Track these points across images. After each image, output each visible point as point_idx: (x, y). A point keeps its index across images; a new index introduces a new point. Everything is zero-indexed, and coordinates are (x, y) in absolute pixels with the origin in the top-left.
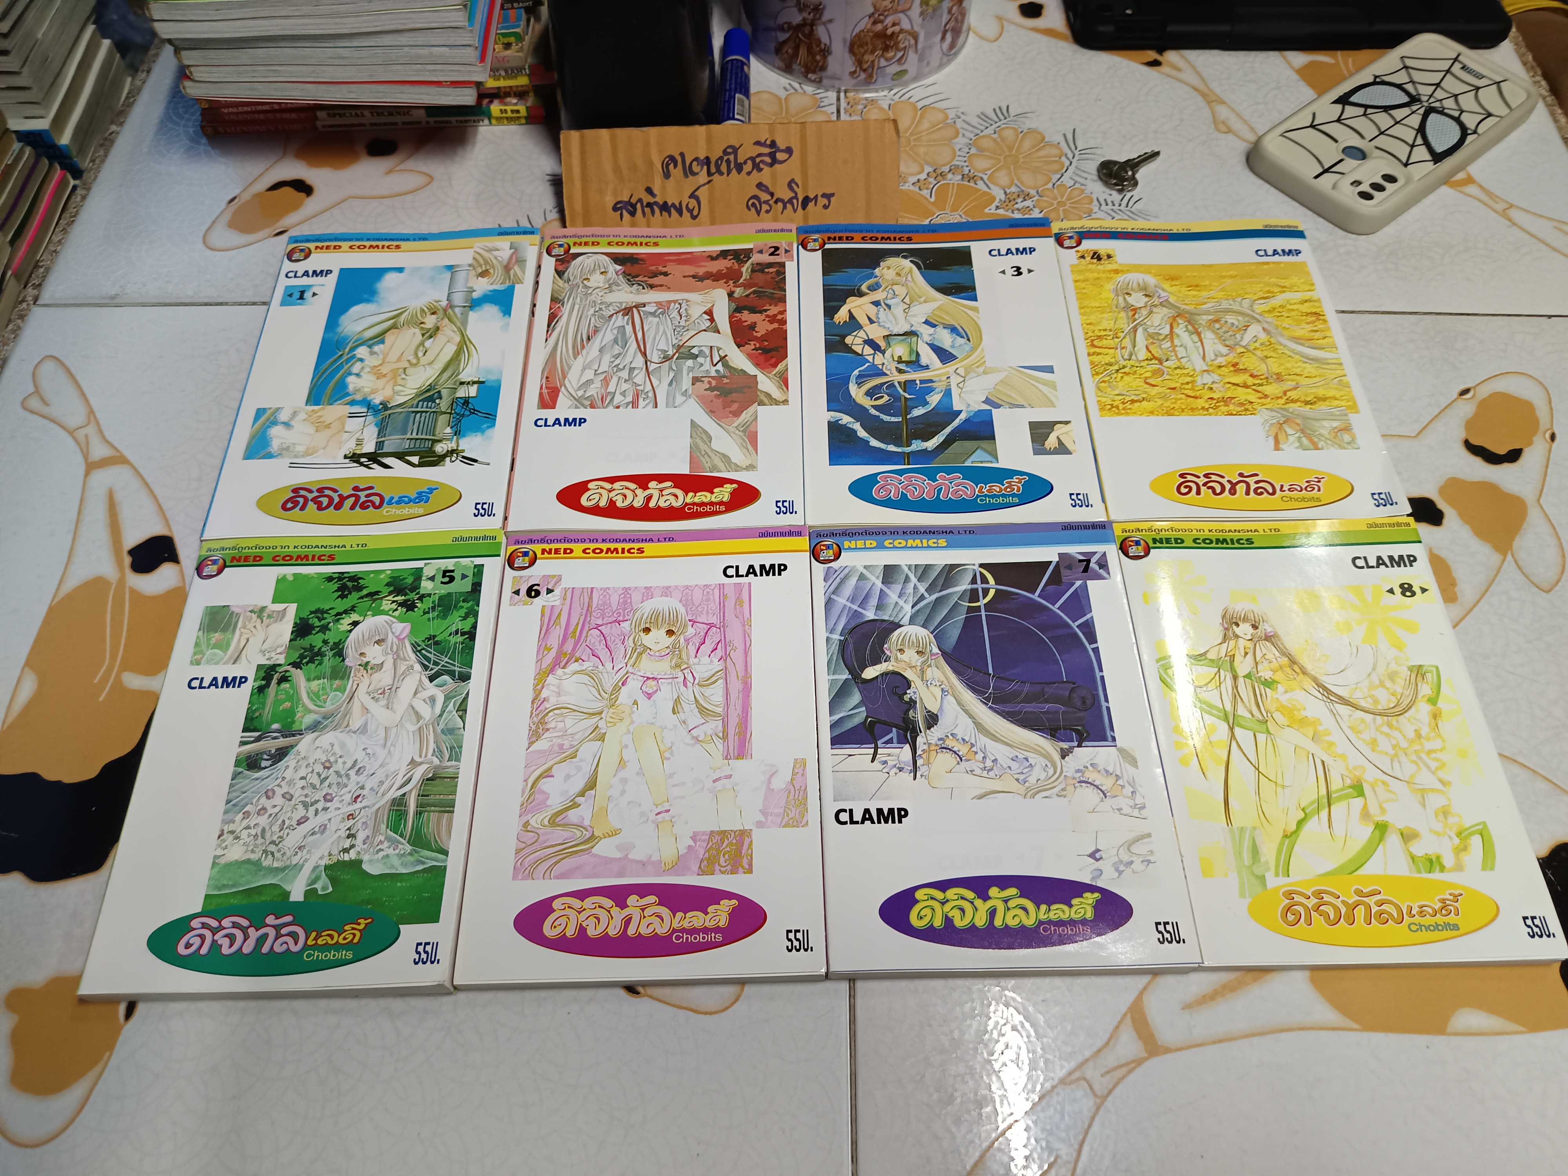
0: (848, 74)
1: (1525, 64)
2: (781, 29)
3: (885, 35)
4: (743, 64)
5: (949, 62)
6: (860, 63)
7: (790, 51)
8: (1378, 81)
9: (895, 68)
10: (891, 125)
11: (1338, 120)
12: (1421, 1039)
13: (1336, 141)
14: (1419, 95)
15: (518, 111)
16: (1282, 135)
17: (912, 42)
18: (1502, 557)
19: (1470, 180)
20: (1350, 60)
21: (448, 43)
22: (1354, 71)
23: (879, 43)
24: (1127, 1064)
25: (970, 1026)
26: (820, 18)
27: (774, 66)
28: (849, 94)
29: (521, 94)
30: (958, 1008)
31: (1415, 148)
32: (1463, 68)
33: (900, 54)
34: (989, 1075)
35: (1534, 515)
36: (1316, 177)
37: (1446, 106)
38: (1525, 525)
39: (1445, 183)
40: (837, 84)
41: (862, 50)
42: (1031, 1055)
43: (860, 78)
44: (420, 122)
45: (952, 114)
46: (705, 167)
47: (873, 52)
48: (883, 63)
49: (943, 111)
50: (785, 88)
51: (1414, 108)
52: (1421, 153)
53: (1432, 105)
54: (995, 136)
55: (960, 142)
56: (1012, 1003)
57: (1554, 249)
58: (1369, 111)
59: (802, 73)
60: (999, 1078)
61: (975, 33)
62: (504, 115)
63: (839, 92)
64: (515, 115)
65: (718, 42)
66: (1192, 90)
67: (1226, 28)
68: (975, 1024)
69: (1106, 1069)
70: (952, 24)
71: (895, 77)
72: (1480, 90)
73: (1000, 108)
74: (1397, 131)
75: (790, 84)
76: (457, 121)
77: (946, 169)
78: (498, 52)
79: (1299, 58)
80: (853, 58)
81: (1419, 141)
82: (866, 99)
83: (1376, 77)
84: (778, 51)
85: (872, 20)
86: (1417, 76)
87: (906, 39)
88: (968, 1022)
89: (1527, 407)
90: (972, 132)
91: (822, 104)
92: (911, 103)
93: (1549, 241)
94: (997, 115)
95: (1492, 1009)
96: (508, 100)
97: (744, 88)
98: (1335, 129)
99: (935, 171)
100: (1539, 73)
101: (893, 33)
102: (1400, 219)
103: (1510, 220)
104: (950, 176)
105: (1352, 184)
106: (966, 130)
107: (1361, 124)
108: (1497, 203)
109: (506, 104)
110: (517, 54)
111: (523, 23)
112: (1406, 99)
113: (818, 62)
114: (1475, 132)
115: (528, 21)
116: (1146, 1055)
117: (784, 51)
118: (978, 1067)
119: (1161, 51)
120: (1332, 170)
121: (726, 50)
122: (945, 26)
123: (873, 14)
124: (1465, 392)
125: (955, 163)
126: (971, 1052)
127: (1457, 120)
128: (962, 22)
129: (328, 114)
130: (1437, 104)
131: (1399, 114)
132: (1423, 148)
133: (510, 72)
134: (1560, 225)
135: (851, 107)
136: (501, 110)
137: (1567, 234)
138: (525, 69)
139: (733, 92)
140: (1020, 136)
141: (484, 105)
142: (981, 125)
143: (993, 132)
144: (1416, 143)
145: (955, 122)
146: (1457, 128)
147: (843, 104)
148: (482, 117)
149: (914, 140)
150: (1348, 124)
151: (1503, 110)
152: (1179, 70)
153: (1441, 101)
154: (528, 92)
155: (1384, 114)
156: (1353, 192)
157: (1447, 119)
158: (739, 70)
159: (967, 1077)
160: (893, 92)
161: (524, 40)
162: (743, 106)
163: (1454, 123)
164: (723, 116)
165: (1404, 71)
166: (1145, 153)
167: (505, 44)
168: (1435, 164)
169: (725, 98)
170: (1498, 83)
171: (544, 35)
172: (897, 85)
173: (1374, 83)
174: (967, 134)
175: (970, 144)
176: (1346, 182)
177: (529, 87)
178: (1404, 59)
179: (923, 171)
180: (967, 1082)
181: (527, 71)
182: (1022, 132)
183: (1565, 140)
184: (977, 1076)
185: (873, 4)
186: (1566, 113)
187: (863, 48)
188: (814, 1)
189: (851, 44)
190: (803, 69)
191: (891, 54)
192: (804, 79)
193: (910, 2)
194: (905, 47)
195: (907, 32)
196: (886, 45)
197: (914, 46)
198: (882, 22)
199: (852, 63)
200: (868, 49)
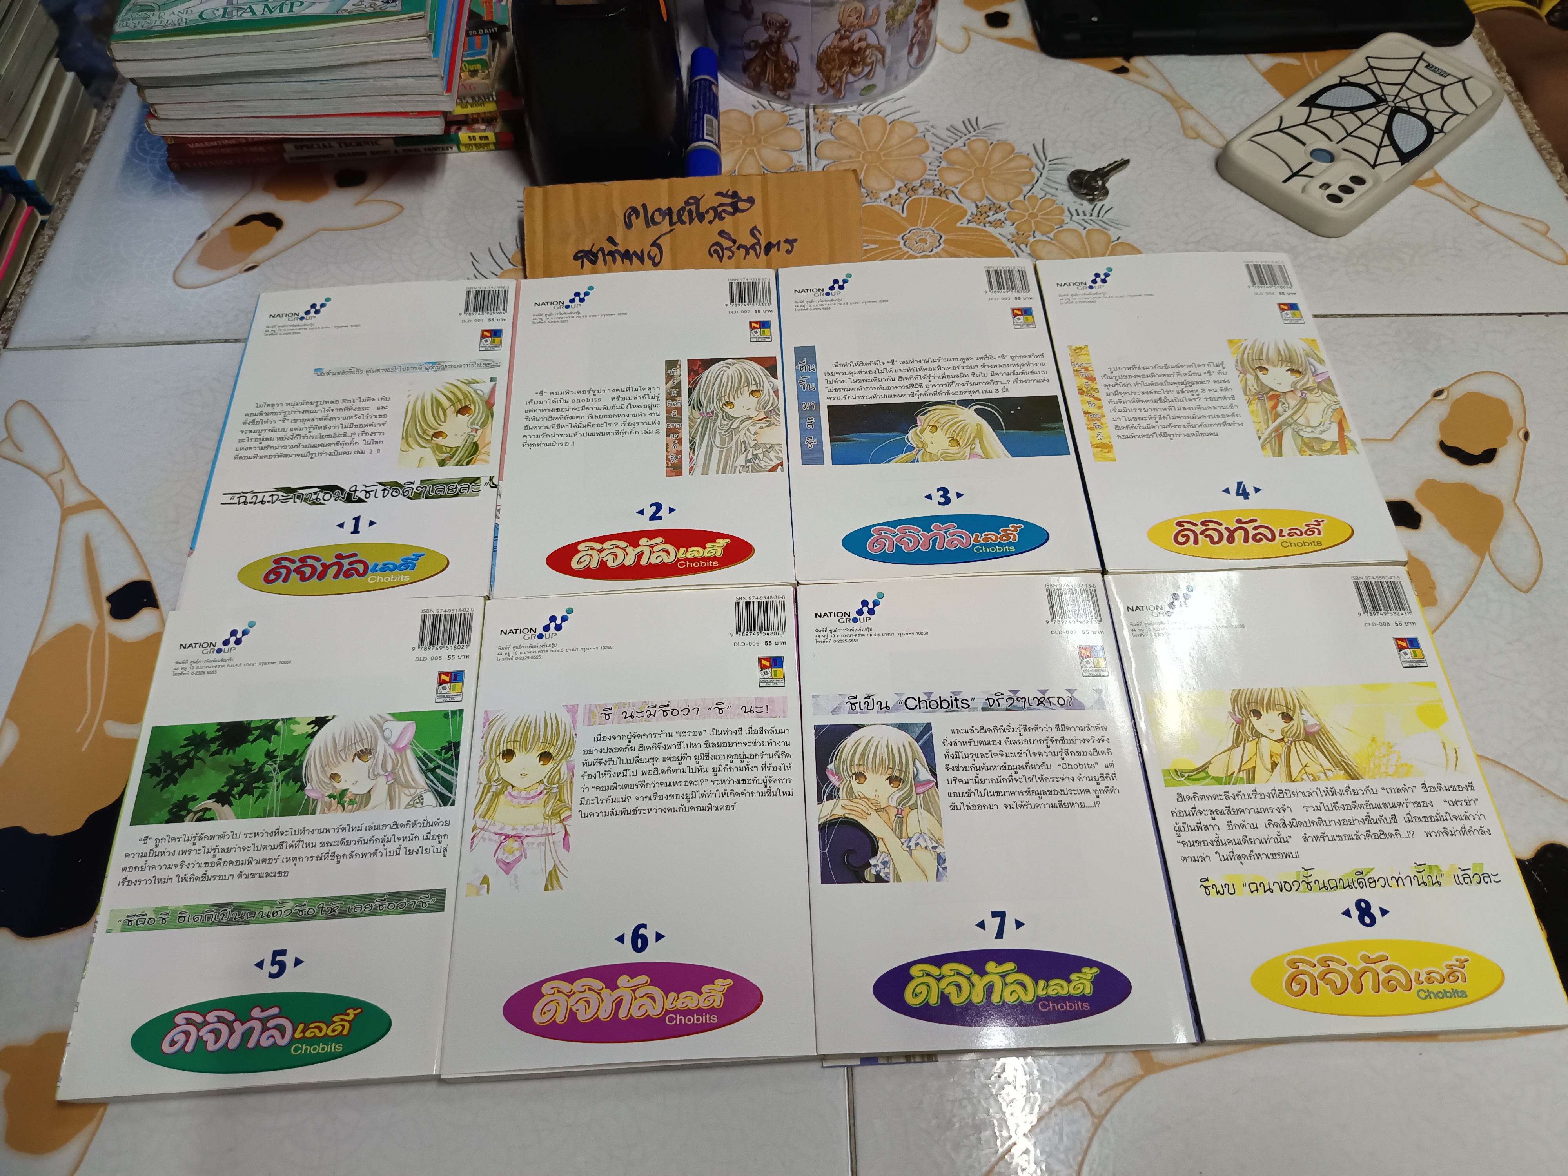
0: (816, 90)
1: (1489, 60)
2: (748, 47)
3: (852, 51)
4: (711, 83)
5: (916, 75)
6: (827, 79)
7: (757, 69)
8: (1344, 83)
9: (862, 84)
11: (1306, 123)
12: (1414, 1046)
13: (1304, 144)
14: (1384, 95)
15: (486, 138)
16: (1250, 140)
17: (880, 56)
18: (1479, 559)
19: (1437, 179)
20: (1316, 61)
21: (413, 74)
22: (1319, 72)
23: (846, 59)
24: (1124, 1082)
26: (786, 36)
28: (819, 111)
29: (488, 120)
31: (1382, 149)
32: (1427, 67)
33: (867, 70)
34: (987, 1099)
35: (1510, 516)
36: (1285, 181)
37: (1411, 106)
38: (1502, 525)
39: (1413, 183)
40: (806, 100)
41: (830, 67)
43: (827, 95)
44: (389, 151)
45: (921, 128)
46: (667, 217)
47: (840, 68)
48: (851, 78)
49: (912, 125)
50: (754, 106)
51: (1380, 108)
52: (1388, 153)
53: (1397, 105)
54: (966, 148)
55: (930, 155)
57: (1523, 246)
58: (1336, 113)
59: (770, 90)
60: (997, 1101)
61: (942, 45)
62: (473, 142)
63: (808, 108)
64: (483, 141)
65: (685, 62)
66: (1161, 97)
67: (1192, 33)
69: (1103, 1089)
70: (919, 37)
71: (863, 92)
72: (1446, 89)
73: (969, 120)
74: (1364, 132)
75: (758, 102)
76: (425, 149)
77: (917, 183)
78: (465, 80)
79: (1265, 61)
80: (821, 74)
81: (1386, 141)
82: (835, 114)
83: (1342, 78)
84: (746, 69)
85: (838, 36)
86: (1382, 76)
87: (872, 54)
89: (1501, 406)
90: (942, 145)
91: (791, 122)
92: (880, 117)
93: (1517, 238)
94: (966, 127)
96: (476, 126)
97: (713, 108)
98: (1302, 132)
99: (905, 186)
100: (1504, 68)
101: (860, 48)
102: (1371, 221)
103: (1477, 218)
104: (921, 190)
105: (1321, 187)
106: (936, 143)
107: (1329, 126)
108: (1464, 201)
109: (474, 131)
110: (482, 82)
111: (488, 49)
112: (1372, 100)
113: (786, 80)
114: (1441, 131)
115: (494, 47)
116: (1142, 1073)
117: (752, 69)
118: (975, 1091)
119: (1128, 58)
120: (1301, 173)
121: (694, 69)
122: (912, 39)
123: (839, 30)
124: (1439, 393)
125: (926, 177)
126: (968, 1076)
127: (1423, 119)
128: (929, 34)
129: (296, 147)
130: (1403, 104)
131: (1365, 115)
132: (1391, 149)
133: (477, 99)
134: (1528, 221)
135: (821, 123)
136: (469, 137)
137: (1536, 230)
138: (492, 96)
139: (701, 113)
140: (990, 148)
141: (452, 133)
142: (951, 138)
143: (963, 145)
144: (1383, 144)
145: (924, 136)
146: (1424, 127)
147: (812, 121)
148: (451, 145)
149: (884, 155)
150: (1315, 126)
151: (1469, 108)
152: (1147, 76)
153: (1406, 100)
154: (496, 118)
155: (1351, 115)
156: (1322, 195)
157: (1413, 118)
158: (707, 91)
159: (965, 1102)
160: (862, 107)
161: (491, 67)
162: (712, 126)
163: (1420, 123)
164: (693, 135)
165: (1369, 70)
166: (1115, 162)
167: (471, 71)
168: (1402, 164)
169: (694, 119)
170: (1463, 81)
171: (510, 60)
172: (866, 100)
173: (1340, 84)
174: (938, 148)
175: (940, 157)
176: (1315, 185)
177: (496, 114)
178: (1369, 59)
179: (894, 185)
180: (965, 1107)
181: (494, 97)
182: (992, 143)
183: (1531, 136)
184: (975, 1101)
185: (838, 20)
186: (1532, 109)
187: (830, 64)
188: (780, 18)
189: (818, 61)
190: (771, 87)
191: (858, 69)
192: (773, 96)
193: (876, 17)
194: (873, 62)
195: (873, 47)
196: (853, 61)
197: (881, 61)
198: (848, 38)
199: (820, 79)
200: (835, 65)
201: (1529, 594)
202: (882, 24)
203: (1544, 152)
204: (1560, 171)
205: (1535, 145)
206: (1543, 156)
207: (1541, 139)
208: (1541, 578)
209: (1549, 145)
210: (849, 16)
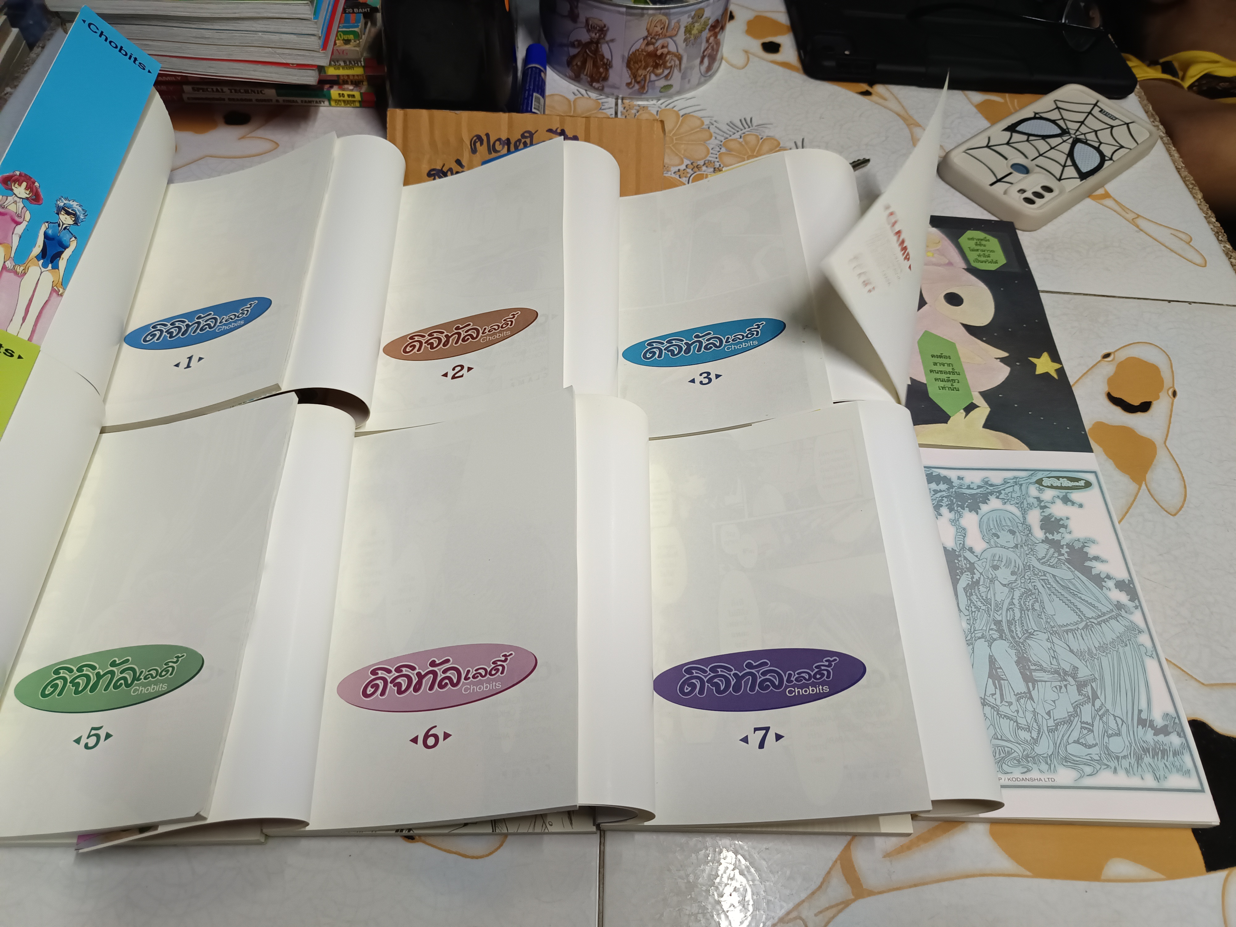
0: (625, 85)
1: (1147, 112)
2: (573, 45)
3: (656, 55)
4: (541, 71)
5: (705, 82)
6: (634, 76)
7: (579, 63)
8: (1037, 117)
9: (662, 83)
10: (659, 125)
11: (1008, 143)
12: (1081, 885)
13: (1006, 159)
14: (1068, 128)
15: (353, 96)
16: (965, 152)
17: (677, 62)
18: (1138, 486)
19: (1107, 195)
20: (1016, 101)
21: (296, 32)
22: (1018, 108)
23: (651, 61)
24: (837, 905)
25: (704, 871)
26: (604, 38)
27: (566, 76)
28: (627, 102)
29: (357, 83)
30: (693, 855)
31: (1066, 168)
32: (1100, 111)
33: (666, 72)
34: (718, 915)
35: (1162, 455)
36: (992, 185)
37: (1088, 138)
38: (1155, 462)
39: (1089, 196)
40: (616, 92)
41: (637, 66)
42: (755, 897)
43: (634, 89)
44: (271, 100)
45: (707, 122)
46: (506, 147)
47: (645, 68)
48: (653, 77)
49: (700, 119)
50: (574, 93)
51: (1065, 138)
52: (1070, 171)
53: (1078, 137)
54: (741, 140)
55: (713, 143)
56: (740, 851)
57: (1172, 250)
58: (1031, 138)
59: (588, 82)
60: (727, 917)
61: (727, 62)
62: (342, 98)
63: (617, 99)
64: (351, 99)
65: (521, 54)
66: (896, 116)
67: (922, 70)
68: (708, 869)
69: (819, 910)
70: (709, 51)
71: (662, 90)
72: (1114, 129)
73: (745, 119)
74: (1052, 154)
75: (578, 90)
76: (302, 101)
77: (701, 163)
78: (339, 46)
79: (978, 97)
80: (630, 72)
81: (1069, 162)
82: (639, 106)
83: (1036, 114)
84: (569, 63)
85: (646, 42)
86: (1066, 115)
87: (672, 59)
88: (702, 867)
89: (1154, 369)
90: (723, 136)
91: (603, 107)
92: (675, 111)
93: (1167, 244)
94: (742, 124)
95: (1136, 859)
96: (346, 86)
97: (541, 88)
98: (1004, 150)
99: (692, 164)
100: (1158, 119)
101: (662, 54)
102: (1055, 221)
103: (1138, 227)
104: (704, 168)
105: (1019, 191)
106: (718, 134)
107: (1026, 147)
108: (1127, 213)
109: (344, 90)
110: (353, 49)
111: (361, 24)
112: (1058, 131)
113: (601, 74)
114: (1111, 159)
115: (366, 24)
116: (853, 897)
117: (574, 63)
118: (709, 907)
119: (871, 84)
120: (1004, 180)
121: (527, 60)
122: (704, 52)
123: (647, 37)
124: (1107, 356)
125: (708, 158)
126: (704, 894)
127: (1097, 149)
128: (717, 51)
129: (193, 89)
130: (1082, 137)
131: (1054, 142)
132: (1072, 168)
133: (348, 63)
134: (1176, 233)
135: (627, 111)
136: (339, 94)
137: (1182, 240)
138: (361, 62)
139: (531, 92)
140: (761, 141)
141: (325, 90)
142: (730, 131)
143: (739, 137)
144: (1067, 165)
145: (709, 128)
146: (1097, 155)
147: (620, 108)
148: (324, 100)
149: (676, 139)
150: (1015, 147)
151: (1132, 145)
152: (885, 99)
153: (1085, 134)
154: (363, 82)
155: (1042, 141)
156: (1020, 197)
157: (1089, 148)
158: (537, 76)
159: (700, 916)
160: (660, 102)
161: (361, 38)
162: (539, 103)
163: (1095, 151)
164: (523, 108)
165: (1057, 110)
166: (859, 160)
167: (345, 40)
168: (1081, 180)
169: (525, 96)
170: (1127, 124)
171: (378, 36)
172: (664, 97)
173: (1034, 118)
174: (719, 137)
175: (721, 145)
176: (1014, 190)
177: (363, 77)
178: (1057, 102)
179: (682, 163)
180: (700, 921)
181: (362, 63)
182: (762, 138)
183: (1178, 170)
184: (708, 915)
185: (647, 29)
186: (1179, 151)
187: (638, 64)
188: (599, 23)
189: (628, 61)
190: (589, 79)
191: (659, 71)
192: (589, 86)
193: (677, 30)
194: (671, 66)
195: (673, 54)
196: (656, 63)
197: (678, 66)
198: (653, 44)
199: (628, 76)
200: (641, 66)
201: (1176, 517)
202: (681, 36)
203: (1188, 183)
204: (1200, 198)
205: (1181, 177)
206: (1187, 185)
207: (1185, 173)
208: (1185, 505)
209: (1192, 178)
210: (656, 26)
